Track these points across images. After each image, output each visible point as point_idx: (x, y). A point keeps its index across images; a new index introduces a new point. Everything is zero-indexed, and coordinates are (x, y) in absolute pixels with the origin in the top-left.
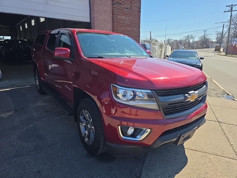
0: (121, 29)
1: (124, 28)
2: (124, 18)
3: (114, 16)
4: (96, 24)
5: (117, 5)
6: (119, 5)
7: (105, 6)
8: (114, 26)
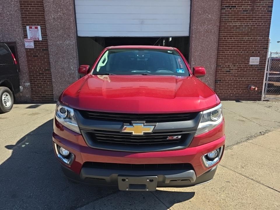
0: (233, 40)
1: (236, 38)
2: (238, 24)
3: (222, 24)
4: (194, 37)
5: (227, 9)
6: (230, 9)
7: (209, 14)
8: (221, 36)
